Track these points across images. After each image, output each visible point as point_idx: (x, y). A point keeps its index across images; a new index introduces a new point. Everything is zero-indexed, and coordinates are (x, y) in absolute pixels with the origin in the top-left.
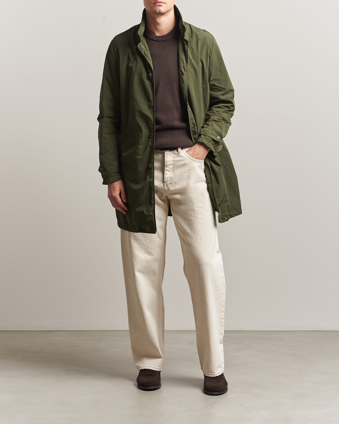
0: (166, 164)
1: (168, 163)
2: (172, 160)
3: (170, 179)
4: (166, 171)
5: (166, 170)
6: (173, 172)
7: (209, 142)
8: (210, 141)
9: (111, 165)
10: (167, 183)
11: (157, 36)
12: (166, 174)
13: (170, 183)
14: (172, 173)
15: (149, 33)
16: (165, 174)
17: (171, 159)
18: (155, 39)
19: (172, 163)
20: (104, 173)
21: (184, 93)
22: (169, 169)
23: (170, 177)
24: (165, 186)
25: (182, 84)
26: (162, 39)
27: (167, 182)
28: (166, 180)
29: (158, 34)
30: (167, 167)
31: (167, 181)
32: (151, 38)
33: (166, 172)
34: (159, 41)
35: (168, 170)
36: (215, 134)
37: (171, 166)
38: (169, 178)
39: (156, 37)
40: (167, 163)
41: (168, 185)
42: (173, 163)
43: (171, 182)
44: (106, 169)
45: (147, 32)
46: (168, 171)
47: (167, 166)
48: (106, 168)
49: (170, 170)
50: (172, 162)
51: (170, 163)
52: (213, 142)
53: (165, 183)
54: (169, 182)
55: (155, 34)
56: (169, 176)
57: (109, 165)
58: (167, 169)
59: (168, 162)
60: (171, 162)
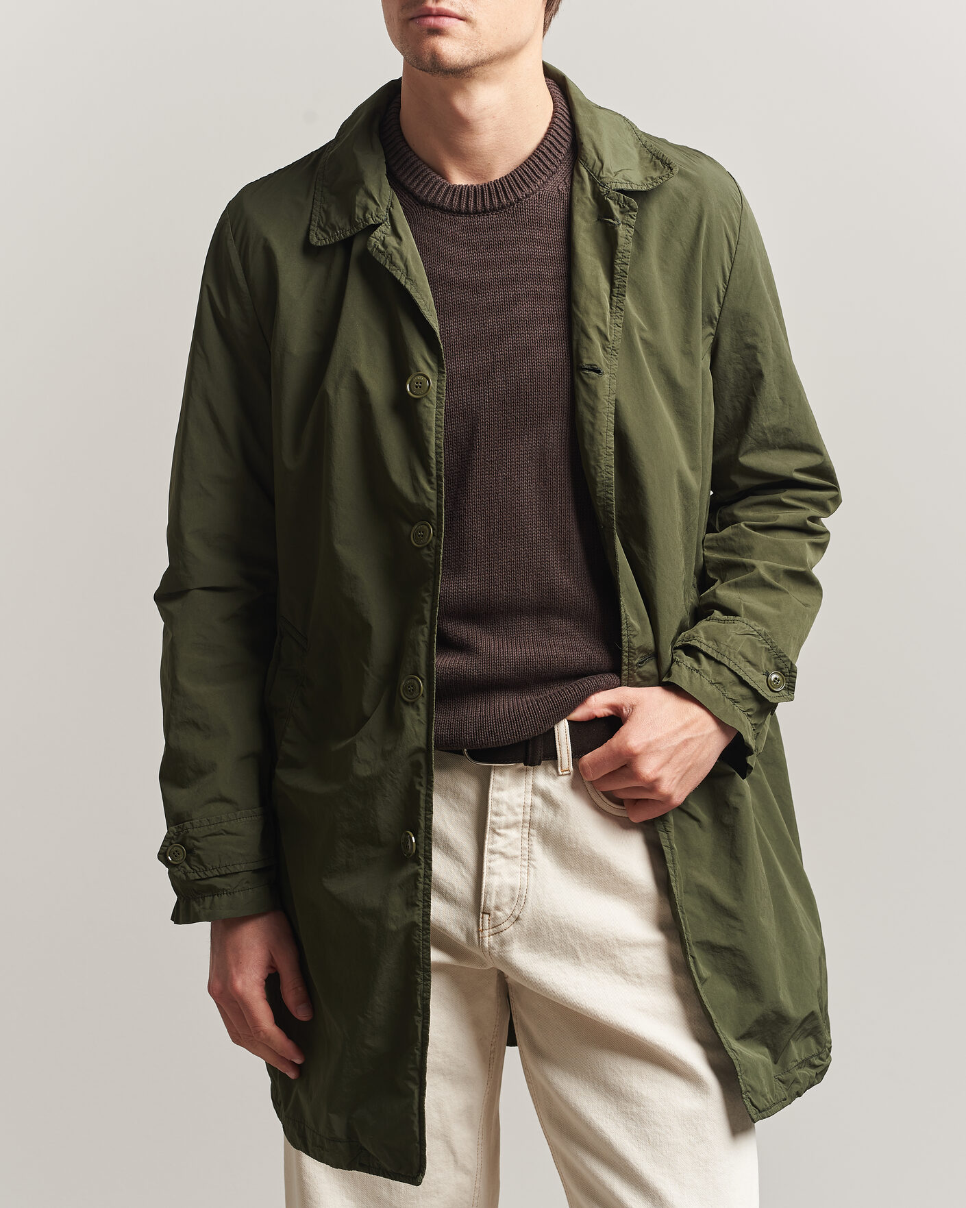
0: (493, 823)
1: (503, 818)
2: (521, 801)
3: (513, 899)
4: (493, 857)
5: (492, 852)
6: (526, 863)
7: (735, 701)
8: (739, 699)
9: (228, 833)
10: (495, 918)
11: (456, 188)
12: (492, 873)
13: (513, 919)
14: (518, 869)
15: (420, 170)
16: (485, 871)
17: (519, 796)
18: (448, 201)
19: (520, 818)
20: (185, 873)
21: (597, 461)
22: (505, 847)
23: (513, 889)
24: (486, 933)
25: (587, 415)
26: (479, 202)
27: (499, 914)
28: (490, 902)
29: (459, 179)
30: (497, 837)
31: (497, 908)
32: (427, 196)
33: (490, 861)
34: (467, 213)
35: (503, 850)
36: (763, 660)
37: (514, 834)
38: (507, 892)
39: (450, 193)
40: (497, 814)
41: (502, 927)
42: (528, 818)
43: (517, 913)
44: (197, 852)
45: (408, 164)
46: (502, 854)
47: (494, 831)
48: (199, 848)
49: (510, 851)
50: (520, 810)
51: (511, 818)
52: (752, 705)
53: (486, 917)
54: (509, 912)
55: (444, 175)
56: (508, 880)
57: (215, 834)
58: (493, 847)
59: (503, 808)
60: (516, 814)
